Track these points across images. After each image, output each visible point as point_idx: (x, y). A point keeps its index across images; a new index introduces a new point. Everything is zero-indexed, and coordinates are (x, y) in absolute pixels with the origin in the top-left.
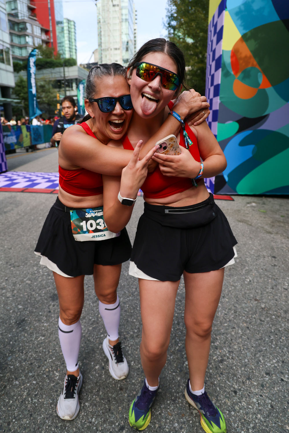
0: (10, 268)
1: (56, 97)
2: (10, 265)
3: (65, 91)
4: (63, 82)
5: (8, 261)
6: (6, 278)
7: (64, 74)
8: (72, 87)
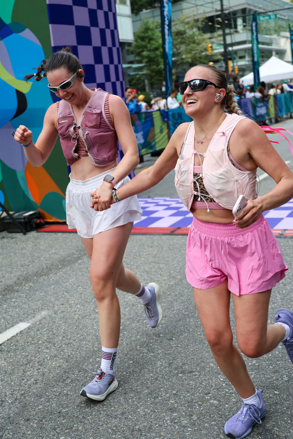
0: (178, 374)
1: (206, 50)
2: (176, 369)
3: (224, 35)
4: (219, 19)
5: (171, 362)
6: (175, 392)
7: (222, 6)
8: (236, 27)
